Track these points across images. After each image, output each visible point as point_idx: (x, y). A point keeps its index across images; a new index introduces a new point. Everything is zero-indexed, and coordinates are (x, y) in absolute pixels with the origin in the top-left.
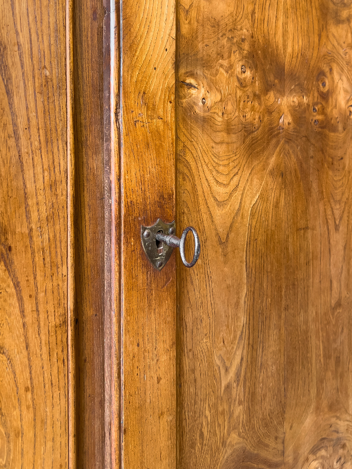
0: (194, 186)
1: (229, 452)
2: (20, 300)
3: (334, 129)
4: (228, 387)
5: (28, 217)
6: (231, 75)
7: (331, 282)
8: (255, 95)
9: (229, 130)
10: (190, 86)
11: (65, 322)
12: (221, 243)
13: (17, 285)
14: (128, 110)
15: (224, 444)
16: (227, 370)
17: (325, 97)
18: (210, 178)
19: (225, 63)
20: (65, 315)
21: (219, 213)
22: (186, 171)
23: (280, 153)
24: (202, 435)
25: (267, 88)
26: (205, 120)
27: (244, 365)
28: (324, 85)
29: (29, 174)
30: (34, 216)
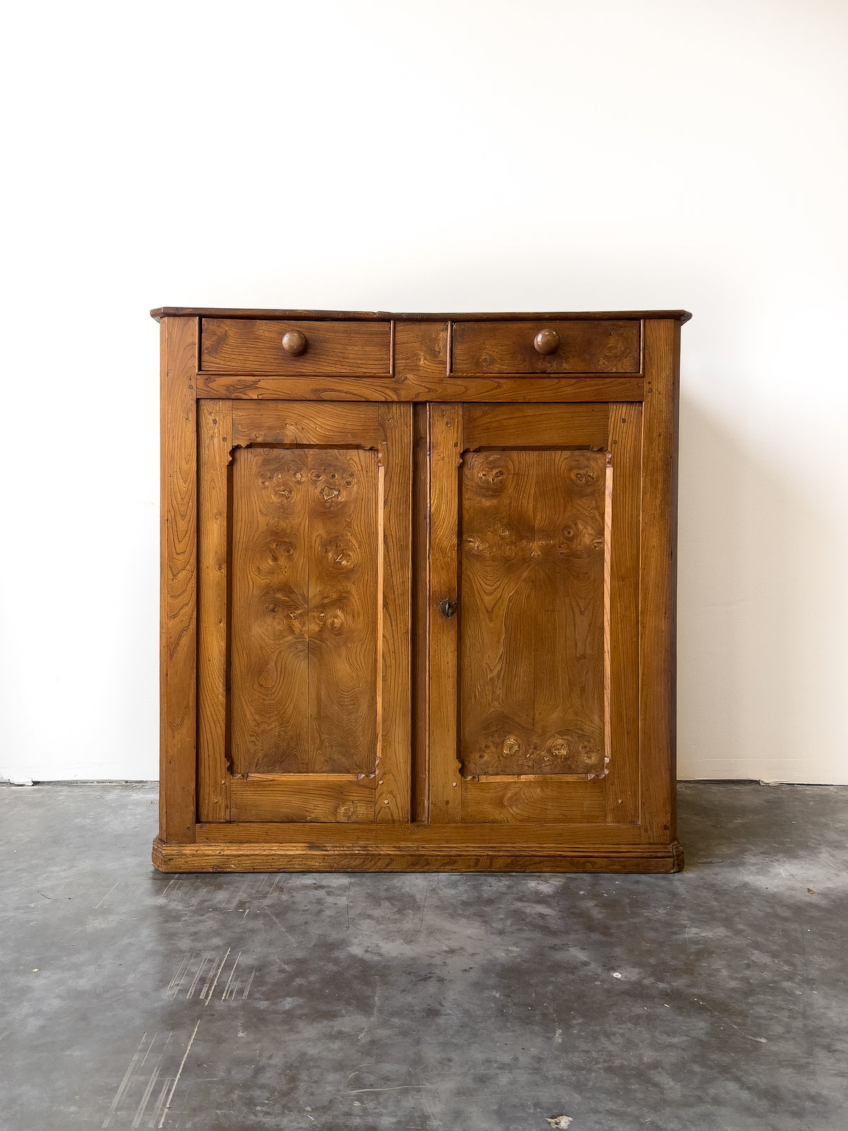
0: (472, 586)
1: (492, 709)
2: (391, 621)
3: (579, 557)
4: (492, 679)
5: (394, 592)
6: (496, 534)
7: (576, 643)
8: (512, 542)
9: (493, 559)
10: (470, 541)
11: (408, 632)
12: (487, 611)
13: (390, 616)
14: (434, 555)
15: (489, 705)
16: (491, 670)
17: (571, 539)
18: (482, 582)
19: (491, 529)
20: (408, 629)
21: (486, 598)
22: (467, 578)
23: (531, 570)
24: (475, 695)
25: (521, 538)
26: (478, 556)
27: (503, 671)
28: (569, 533)
29: (394, 578)
30: (396, 593)
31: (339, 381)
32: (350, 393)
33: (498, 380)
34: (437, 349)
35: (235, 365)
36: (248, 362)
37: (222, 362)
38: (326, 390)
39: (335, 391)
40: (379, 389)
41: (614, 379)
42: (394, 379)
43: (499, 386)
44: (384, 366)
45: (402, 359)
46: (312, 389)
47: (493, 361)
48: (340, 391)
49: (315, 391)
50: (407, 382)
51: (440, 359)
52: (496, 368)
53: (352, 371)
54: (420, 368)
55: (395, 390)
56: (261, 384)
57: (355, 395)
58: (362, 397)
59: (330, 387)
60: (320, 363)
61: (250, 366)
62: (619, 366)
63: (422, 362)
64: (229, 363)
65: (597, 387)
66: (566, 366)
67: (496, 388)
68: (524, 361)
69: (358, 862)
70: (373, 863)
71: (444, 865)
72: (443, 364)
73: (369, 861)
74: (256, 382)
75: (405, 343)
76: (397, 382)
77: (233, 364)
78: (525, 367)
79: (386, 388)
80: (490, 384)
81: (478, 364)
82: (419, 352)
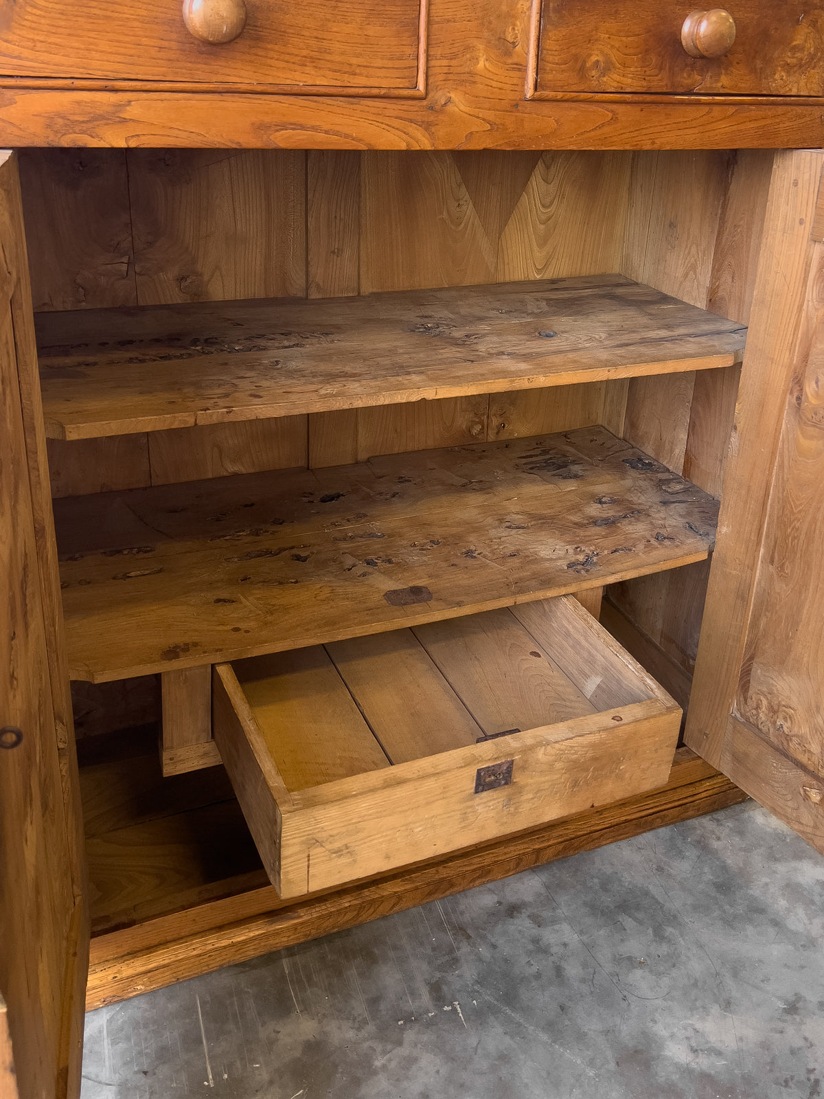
31: (313, 105)
32: (336, 133)
33: (614, 107)
34: (510, 38)
35: (62, 62)
36: (97, 56)
37: (26, 53)
38: (283, 127)
39: (303, 127)
40: (397, 123)
41: (789, 108)
42: (425, 103)
43: (614, 119)
44: (406, 73)
45: (443, 57)
46: (253, 124)
47: (607, 68)
48: (314, 129)
49: (260, 127)
50: (450, 108)
51: (515, 60)
52: (612, 81)
53: (339, 83)
54: (477, 79)
55: (427, 126)
56: (133, 111)
57: (347, 136)
58: (360, 140)
59: (292, 120)
60: (269, 61)
61: (100, 66)
62: (802, 83)
63: (481, 64)
64: (45, 57)
65: (763, 123)
66: (724, 82)
67: (609, 123)
68: (661, 69)
69: (349, 916)
70: (372, 910)
71: (473, 880)
72: (519, 70)
73: (366, 909)
74: (120, 106)
75: (449, 21)
76: (431, 108)
77: (58, 59)
78: (659, 82)
79: (411, 121)
80: (603, 113)
81: (582, 72)
82: (476, 42)
